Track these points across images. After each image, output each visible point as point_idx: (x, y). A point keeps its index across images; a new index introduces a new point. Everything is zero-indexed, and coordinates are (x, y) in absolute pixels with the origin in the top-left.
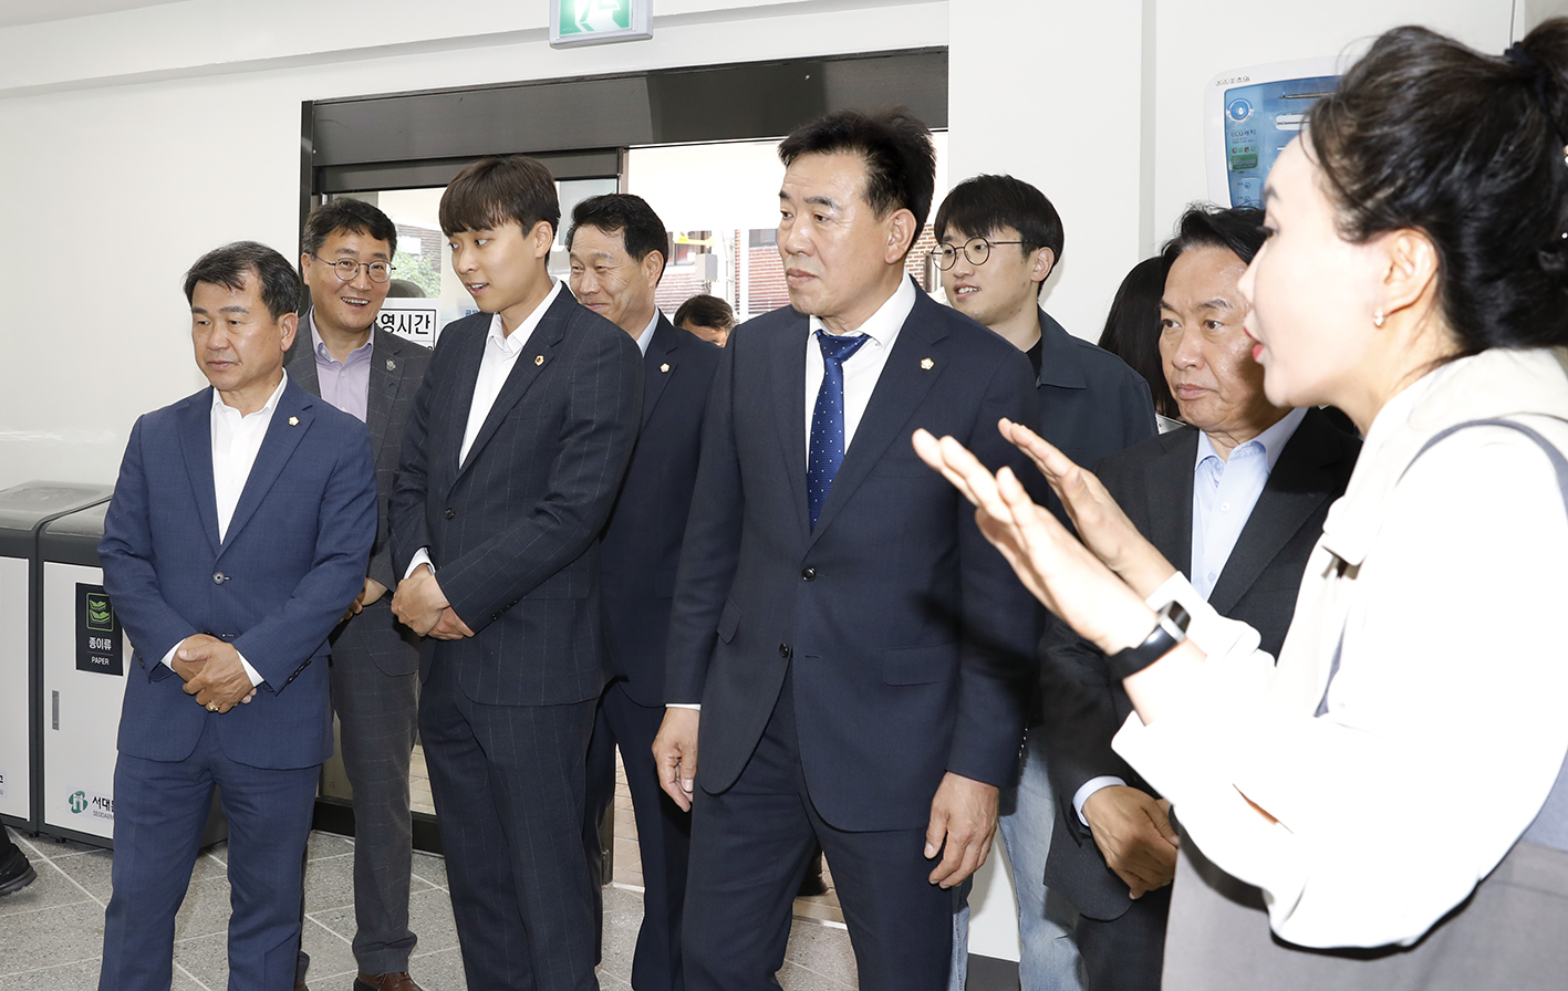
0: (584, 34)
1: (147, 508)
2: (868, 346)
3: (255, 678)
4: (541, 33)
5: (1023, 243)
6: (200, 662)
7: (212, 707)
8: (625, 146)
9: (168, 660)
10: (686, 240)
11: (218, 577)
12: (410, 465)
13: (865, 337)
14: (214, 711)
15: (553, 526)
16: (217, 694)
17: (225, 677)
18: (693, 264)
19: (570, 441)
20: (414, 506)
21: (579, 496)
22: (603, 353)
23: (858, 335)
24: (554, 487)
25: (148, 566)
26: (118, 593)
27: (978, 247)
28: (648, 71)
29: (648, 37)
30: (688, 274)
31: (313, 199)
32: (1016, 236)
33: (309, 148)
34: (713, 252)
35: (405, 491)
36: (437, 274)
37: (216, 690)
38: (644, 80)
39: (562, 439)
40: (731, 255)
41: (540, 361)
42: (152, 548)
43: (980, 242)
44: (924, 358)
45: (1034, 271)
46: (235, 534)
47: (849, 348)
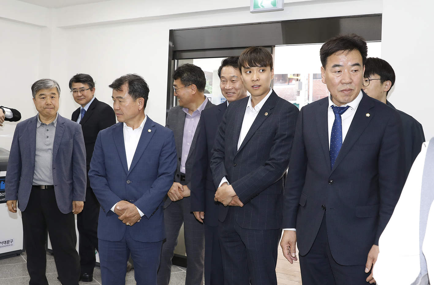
0: (261, 8)
1: (104, 161)
2: (349, 109)
3: (142, 214)
4: (248, 8)
5: (381, 79)
6: (123, 210)
7: (128, 224)
8: (274, 45)
9: (113, 209)
10: (292, 77)
11: (128, 182)
12: (218, 149)
13: (348, 107)
14: (129, 225)
15: (272, 169)
16: (130, 220)
17: (132, 215)
18: (294, 84)
19: (278, 141)
20: (220, 162)
21: (280, 159)
22: (289, 112)
23: (346, 106)
24: (272, 156)
25: (105, 179)
26: (95, 188)
27: (366, 81)
28: (282, 21)
29: (282, 10)
30: (292, 88)
31: (172, 61)
32: (378, 77)
33: (171, 45)
34: (301, 81)
35: (216, 158)
36: (211, 86)
37: (130, 219)
38: (280, 24)
39: (275, 140)
40: (307, 82)
41: (267, 114)
42: (106, 173)
43: (367, 79)
44: (367, 113)
45: (385, 88)
46: (133, 168)
47: (343, 110)
